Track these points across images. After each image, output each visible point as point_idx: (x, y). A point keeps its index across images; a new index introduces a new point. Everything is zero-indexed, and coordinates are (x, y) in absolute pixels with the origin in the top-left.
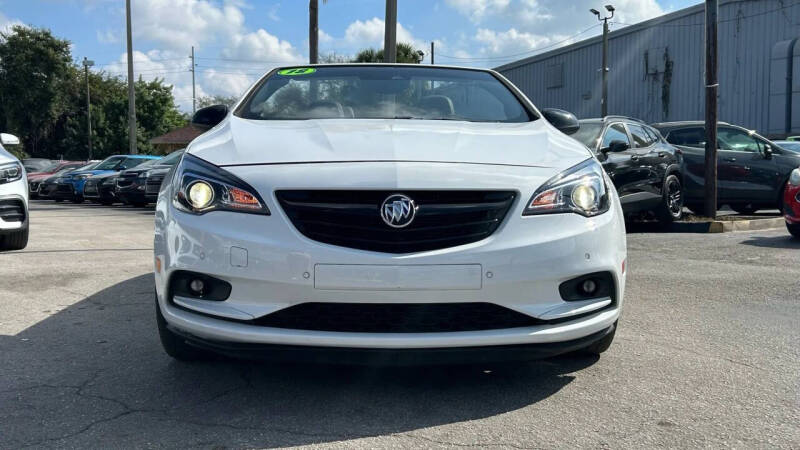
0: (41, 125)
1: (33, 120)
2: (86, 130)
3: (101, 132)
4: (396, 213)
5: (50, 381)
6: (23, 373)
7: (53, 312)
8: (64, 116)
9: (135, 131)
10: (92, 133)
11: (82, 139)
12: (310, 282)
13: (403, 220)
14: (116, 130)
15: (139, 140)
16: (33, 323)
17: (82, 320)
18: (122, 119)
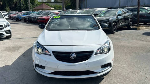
0: (12, 4)
1: (11, 3)
2: (21, 5)
3: (24, 6)
4: (72, 56)
5: (17, 78)
6: (12, 76)
7: (17, 58)
8: (17, 2)
9: (30, 5)
10: (22, 6)
11: (20, 7)
12: (58, 68)
13: (74, 57)
14: (26, 5)
15: (31, 7)
16: (13, 62)
17: (21, 61)
18: (27, 3)
